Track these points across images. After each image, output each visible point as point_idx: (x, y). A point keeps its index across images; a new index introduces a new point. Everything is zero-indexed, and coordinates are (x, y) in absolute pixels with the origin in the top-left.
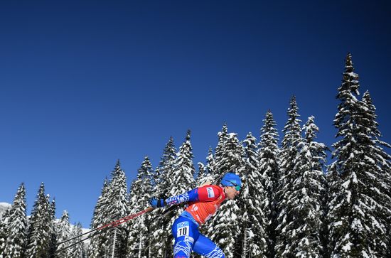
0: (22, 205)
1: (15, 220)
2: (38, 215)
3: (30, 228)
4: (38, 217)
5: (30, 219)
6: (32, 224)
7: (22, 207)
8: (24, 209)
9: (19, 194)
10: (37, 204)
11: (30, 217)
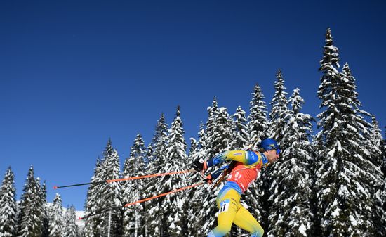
0: (10, 190)
1: (4, 206)
2: (29, 199)
3: (20, 214)
4: (28, 202)
5: (19, 204)
6: (22, 210)
7: (10, 193)
8: (12, 194)
9: (6, 178)
10: (27, 189)
11: (19, 202)
